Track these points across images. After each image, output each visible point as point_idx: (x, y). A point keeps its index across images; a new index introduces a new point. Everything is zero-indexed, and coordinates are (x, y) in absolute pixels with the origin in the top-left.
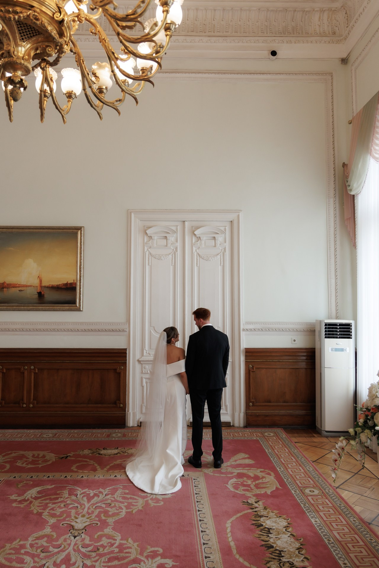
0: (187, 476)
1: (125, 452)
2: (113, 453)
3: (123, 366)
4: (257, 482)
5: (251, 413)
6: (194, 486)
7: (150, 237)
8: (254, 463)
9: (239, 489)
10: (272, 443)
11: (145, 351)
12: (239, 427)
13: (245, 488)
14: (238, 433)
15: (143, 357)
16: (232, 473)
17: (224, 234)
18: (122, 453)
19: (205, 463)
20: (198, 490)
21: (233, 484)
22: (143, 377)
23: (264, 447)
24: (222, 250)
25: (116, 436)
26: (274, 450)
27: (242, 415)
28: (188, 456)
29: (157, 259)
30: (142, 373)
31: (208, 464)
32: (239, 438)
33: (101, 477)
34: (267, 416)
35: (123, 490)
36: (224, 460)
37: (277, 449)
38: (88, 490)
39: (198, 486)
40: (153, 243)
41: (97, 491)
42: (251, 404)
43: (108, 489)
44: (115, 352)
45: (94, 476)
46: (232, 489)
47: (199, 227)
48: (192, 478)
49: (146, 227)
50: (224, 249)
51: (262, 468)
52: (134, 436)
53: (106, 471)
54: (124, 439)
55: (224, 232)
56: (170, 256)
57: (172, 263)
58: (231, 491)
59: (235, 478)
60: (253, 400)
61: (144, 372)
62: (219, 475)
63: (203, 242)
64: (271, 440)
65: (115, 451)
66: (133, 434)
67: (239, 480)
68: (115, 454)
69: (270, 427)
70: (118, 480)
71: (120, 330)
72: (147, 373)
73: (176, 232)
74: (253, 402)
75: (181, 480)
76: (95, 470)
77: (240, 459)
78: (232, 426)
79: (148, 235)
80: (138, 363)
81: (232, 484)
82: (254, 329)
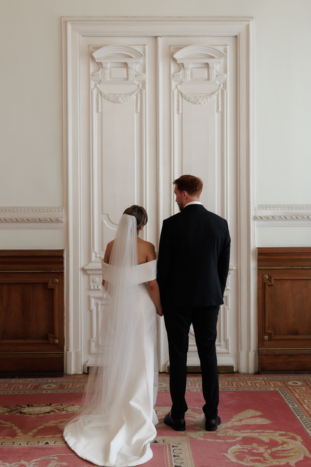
0: (161, 442)
1: (62, 409)
2: (44, 411)
3: (58, 278)
4: (274, 449)
5: (266, 351)
6: (172, 455)
7: (100, 65)
8: (269, 424)
9: (245, 460)
10: (299, 395)
11: (93, 255)
12: (247, 374)
13: (255, 458)
14: (245, 382)
15: (90, 264)
16: (234, 437)
17: (223, 59)
18: (58, 411)
19: (191, 424)
20: (180, 461)
21: (236, 452)
22: (91, 295)
23: (287, 402)
24: (220, 85)
25: (48, 388)
26: (302, 404)
27: (252, 355)
28: (164, 414)
29: (112, 101)
30: (89, 289)
31: (196, 425)
32: (246, 389)
33: (24, 445)
34: (291, 356)
35: (58, 462)
36: (221, 420)
37: (307, 404)
38: (3, 462)
39: (179, 456)
40: (105, 74)
41: (16, 464)
42: (266, 337)
43: (34, 460)
44: (44, 255)
45: (13, 443)
46: (234, 460)
47: (181, 47)
48: (169, 445)
49: (93, 48)
50: (223, 83)
51: (282, 431)
52: (77, 387)
53: (32, 436)
54: (60, 391)
55: (223, 55)
56: (134, 97)
57: (137, 109)
58: (233, 462)
59: (238, 444)
60: (269, 331)
61: (92, 287)
62: (212, 440)
63: (188, 73)
64: (297, 391)
65: (47, 409)
66: (76, 385)
67: (245, 446)
68: (46, 413)
69: (297, 374)
70: (49, 449)
71: (52, 219)
72: (98, 290)
73: (142, 55)
74: (270, 334)
75: (151, 447)
76: (13, 435)
77: (248, 418)
78: (235, 372)
79: (95, 60)
80: (83, 273)
81: (234, 453)
82: (273, 217)
